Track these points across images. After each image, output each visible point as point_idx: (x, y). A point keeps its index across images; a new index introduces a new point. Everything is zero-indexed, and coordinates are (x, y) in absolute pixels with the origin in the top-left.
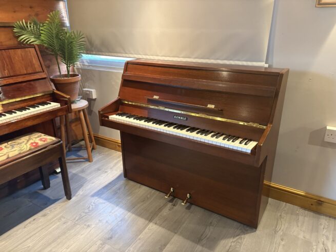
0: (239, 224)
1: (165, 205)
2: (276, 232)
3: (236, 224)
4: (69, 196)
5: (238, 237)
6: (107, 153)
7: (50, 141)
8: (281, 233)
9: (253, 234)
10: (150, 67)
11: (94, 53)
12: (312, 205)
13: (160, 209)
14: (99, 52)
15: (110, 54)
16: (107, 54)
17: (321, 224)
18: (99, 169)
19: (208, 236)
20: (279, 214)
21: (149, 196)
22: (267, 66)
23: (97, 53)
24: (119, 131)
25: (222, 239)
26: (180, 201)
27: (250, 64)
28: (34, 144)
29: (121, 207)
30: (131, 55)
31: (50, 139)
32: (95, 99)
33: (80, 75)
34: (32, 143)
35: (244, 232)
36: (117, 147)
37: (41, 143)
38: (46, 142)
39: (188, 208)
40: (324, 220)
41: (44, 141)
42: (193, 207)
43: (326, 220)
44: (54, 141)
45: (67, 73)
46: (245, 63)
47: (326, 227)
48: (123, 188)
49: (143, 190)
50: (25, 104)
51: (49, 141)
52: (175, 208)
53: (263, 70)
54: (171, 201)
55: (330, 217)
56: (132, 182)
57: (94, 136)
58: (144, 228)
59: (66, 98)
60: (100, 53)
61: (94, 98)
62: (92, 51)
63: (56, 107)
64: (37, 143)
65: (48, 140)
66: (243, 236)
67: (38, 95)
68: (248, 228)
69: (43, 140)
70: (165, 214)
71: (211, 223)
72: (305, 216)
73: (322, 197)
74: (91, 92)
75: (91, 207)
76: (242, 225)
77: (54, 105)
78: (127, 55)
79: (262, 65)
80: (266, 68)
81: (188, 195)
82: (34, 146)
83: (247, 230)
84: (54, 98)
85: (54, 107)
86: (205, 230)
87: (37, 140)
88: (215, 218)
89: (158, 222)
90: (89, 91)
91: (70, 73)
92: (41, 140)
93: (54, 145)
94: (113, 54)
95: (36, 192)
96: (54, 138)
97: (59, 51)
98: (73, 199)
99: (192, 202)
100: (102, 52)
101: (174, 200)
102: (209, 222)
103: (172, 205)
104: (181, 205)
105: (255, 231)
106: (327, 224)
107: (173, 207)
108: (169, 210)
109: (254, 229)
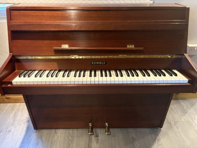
2: (170, 124)
3: (147, 130)
8: (173, 123)
9: (161, 132)
13: (89, 146)
17: (184, 106)
21: (70, 138)
22: (152, 2)
35: (157, 134)
43: (183, 102)
48: (41, 141)
49: (61, 134)
55: (183, 99)
56: (45, 130)
66: (158, 138)
68: (156, 130)
71: (133, 138)
76: (151, 129)
79: (147, 2)
81: (106, 124)
83: (156, 132)
86: (134, 146)
88: (132, 132)
101: (94, 131)
102: (132, 139)
103: (95, 137)
104: (101, 133)
105: (161, 130)
106: (185, 104)
107: (98, 139)
108: (96, 143)
109: (159, 128)
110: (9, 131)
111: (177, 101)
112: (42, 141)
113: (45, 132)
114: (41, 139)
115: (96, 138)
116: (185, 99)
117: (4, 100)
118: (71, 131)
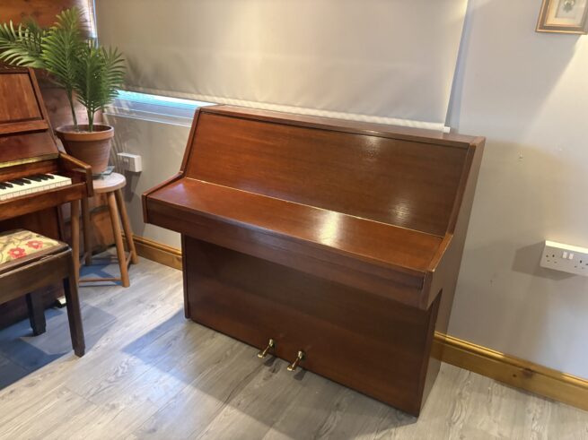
0: (388, 409)
1: (257, 370)
2: (451, 423)
3: (382, 407)
4: (79, 349)
5: (385, 432)
6: (156, 272)
7: (47, 247)
8: (459, 425)
9: (410, 426)
10: (241, 120)
11: (141, 89)
12: (515, 376)
13: (248, 378)
14: (150, 88)
15: (170, 93)
16: (164, 92)
17: (529, 412)
18: (139, 301)
19: (331, 430)
20: (458, 392)
21: (228, 353)
22: (447, 130)
23: (147, 90)
24: (179, 234)
25: (357, 435)
26: (285, 364)
27: (418, 124)
28: (17, 253)
29: (173, 375)
30: (208, 98)
31: (48, 243)
32: (140, 173)
33: (113, 128)
34: (12, 250)
35: (397, 423)
36: (176, 260)
37: (29, 250)
38: (39, 249)
39: (299, 377)
40: (535, 405)
41: (36, 247)
42: (308, 375)
43: (538, 404)
44: (55, 247)
45: (88, 123)
46: (410, 124)
47: (538, 416)
48: (183, 337)
49: (219, 342)
50: (5, 176)
51: (45, 247)
52: (276, 376)
53: (441, 138)
54: (268, 363)
55: (545, 398)
56: (199, 325)
57: (134, 240)
58: (217, 413)
59: (83, 168)
60: (152, 91)
61: (137, 170)
62: (138, 86)
63: (64, 184)
64: (22, 251)
65: (44, 245)
66: (393, 430)
67: (30, 161)
68: (403, 416)
69: (34, 244)
70: (256, 386)
71: (338, 405)
72: (502, 396)
73: (532, 364)
74: (132, 160)
75: (121, 371)
76: (393, 410)
77: (60, 181)
78: (201, 97)
79: (439, 127)
80: (445, 134)
81: (300, 353)
82: (17, 255)
83: (401, 420)
84: (60, 167)
85: (59, 185)
86: (327, 418)
87: (23, 245)
88: (346, 396)
89: (242, 401)
90: (129, 158)
91: (95, 124)
92: (30, 244)
93: (55, 256)
94: (175, 94)
95: (18, 341)
96: (55, 243)
97: (74, 81)
98: (89, 355)
99: (306, 367)
100: (155, 88)
101: (275, 362)
102: (335, 404)
103: (270, 370)
104: (286, 371)
105: (416, 422)
106: (539, 411)
107: (271, 376)
108: (264, 379)
109: (414, 418)
110: (153, 306)
111: (522, 396)
112: (185, 338)
113: (199, 328)
114: (186, 335)
115: (270, 373)
116: (553, 401)
117: (173, 261)
118: (238, 344)
